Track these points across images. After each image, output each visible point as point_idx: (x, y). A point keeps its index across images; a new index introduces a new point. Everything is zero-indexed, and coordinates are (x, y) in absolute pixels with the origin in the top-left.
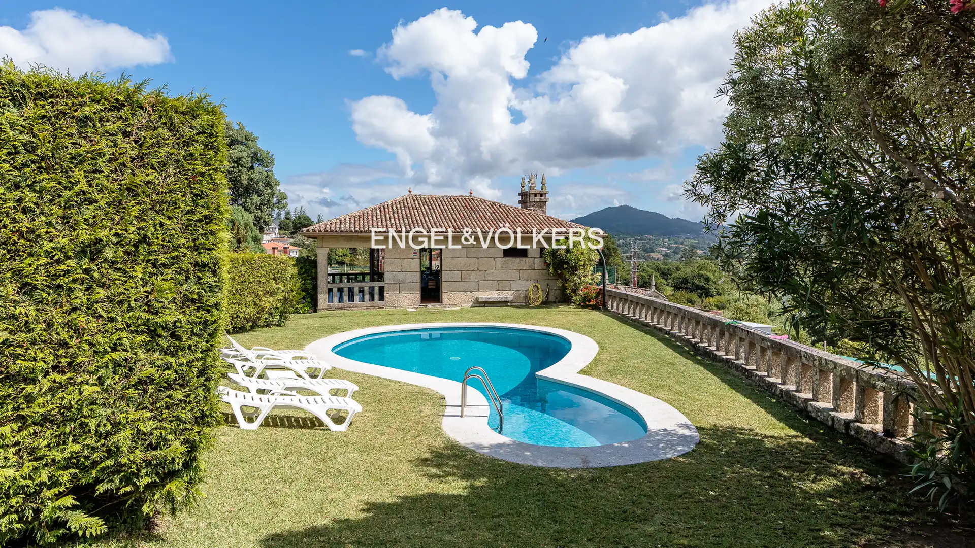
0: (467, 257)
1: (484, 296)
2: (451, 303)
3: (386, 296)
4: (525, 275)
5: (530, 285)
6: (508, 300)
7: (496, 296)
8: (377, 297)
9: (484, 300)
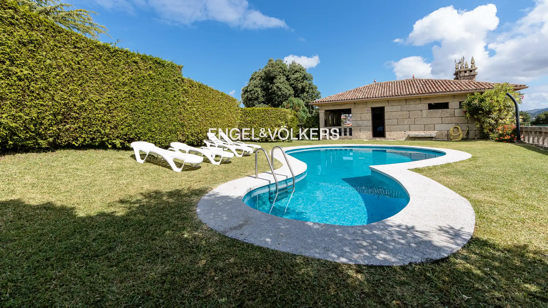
0: (401, 111)
1: (413, 133)
2: (391, 137)
3: (353, 133)
4: (447, 120)
5: (451, 128)
6: (432, 136)
7: (424, 134)
8: (348, 133)
9: (414, 136)
